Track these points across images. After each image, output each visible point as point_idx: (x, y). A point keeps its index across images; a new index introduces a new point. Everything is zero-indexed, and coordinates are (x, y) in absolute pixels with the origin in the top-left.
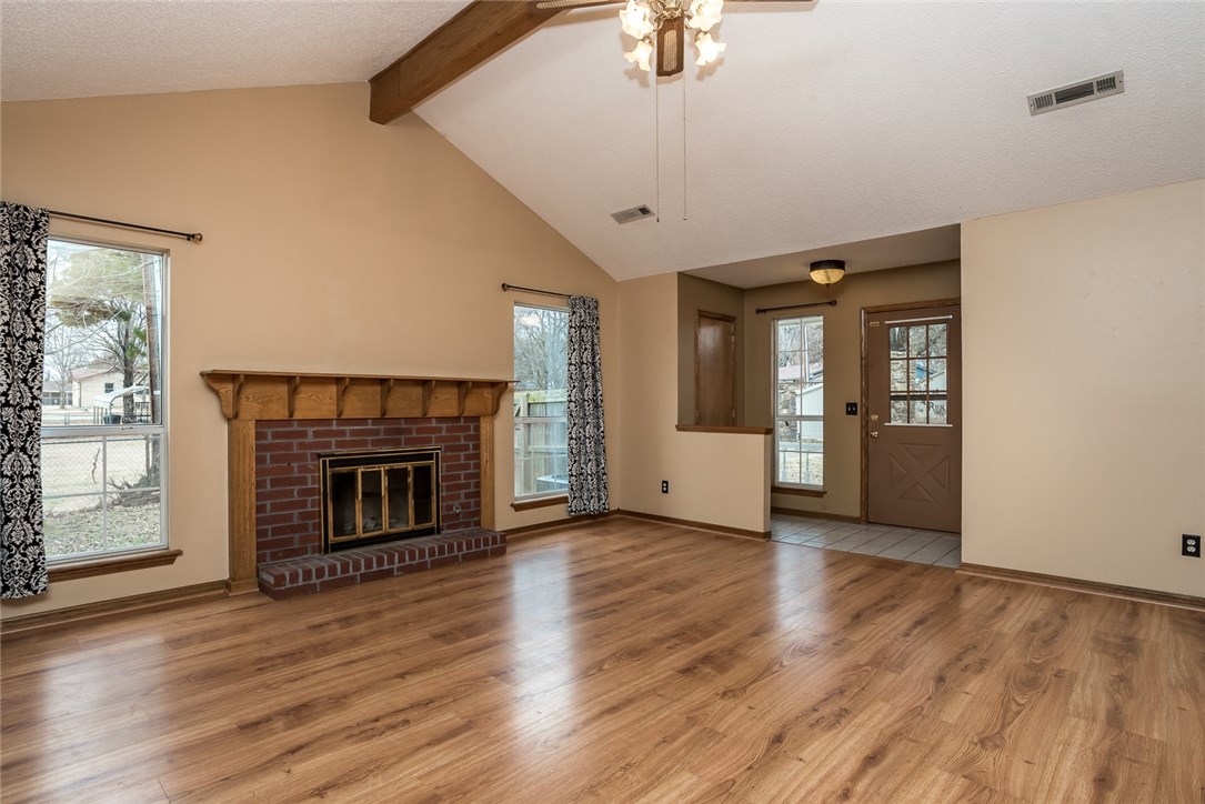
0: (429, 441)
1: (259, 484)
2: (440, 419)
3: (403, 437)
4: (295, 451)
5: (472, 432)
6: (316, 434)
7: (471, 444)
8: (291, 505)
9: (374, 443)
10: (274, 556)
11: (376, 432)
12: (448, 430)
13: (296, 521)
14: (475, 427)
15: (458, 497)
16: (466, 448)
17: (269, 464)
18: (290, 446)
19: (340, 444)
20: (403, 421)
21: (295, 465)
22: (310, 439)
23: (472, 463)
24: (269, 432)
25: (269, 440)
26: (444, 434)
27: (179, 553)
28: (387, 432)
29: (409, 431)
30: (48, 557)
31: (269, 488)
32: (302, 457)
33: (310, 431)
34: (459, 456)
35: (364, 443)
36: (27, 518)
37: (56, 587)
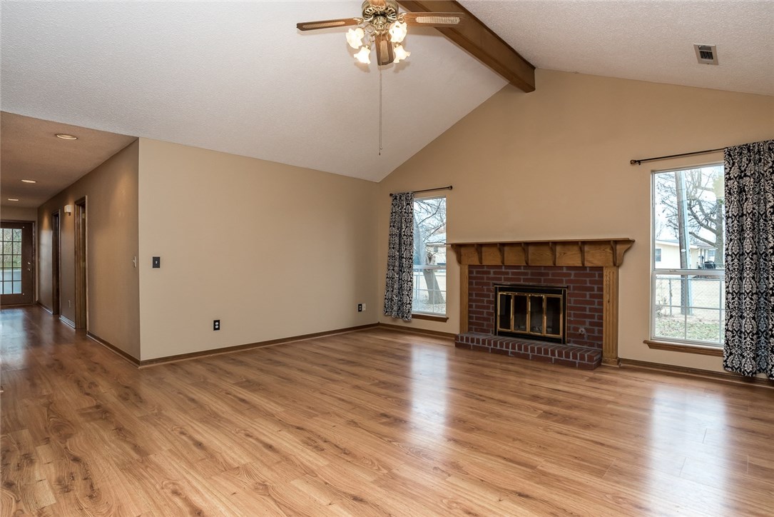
0: (561, 281)
1: (470, 295)
2: (569, 268)
3: (542, 278)
4: (485, 281)
5: (597, 278)
6: (495, 273)
7: (596, 287)
8: (484, 307)
9: (525, 280)
10: (476, 330)
11: (526, 274)
12: (575, 275)
13: (485, 315)
14: (599, 274)
15: (584, 323)
16: (592, 289)
17: (474, 286)
18: (483, 278)
19: (506, 279)
20: (543, 268)
21: (485, 288)
22: (492, 275)
23: (596, 300)
24: (475, 270)
25: (475, 274)
26: (572, 277)
27: (448, 318)
28: (532, 274)
29: (547, 275)
30: (413, 309)
31: (474, 297)
32: (488, 284)
33: (492, 271)
34: (586, 294)
35: (519, 280)
36: (408, 295)
37: (415, 320)
